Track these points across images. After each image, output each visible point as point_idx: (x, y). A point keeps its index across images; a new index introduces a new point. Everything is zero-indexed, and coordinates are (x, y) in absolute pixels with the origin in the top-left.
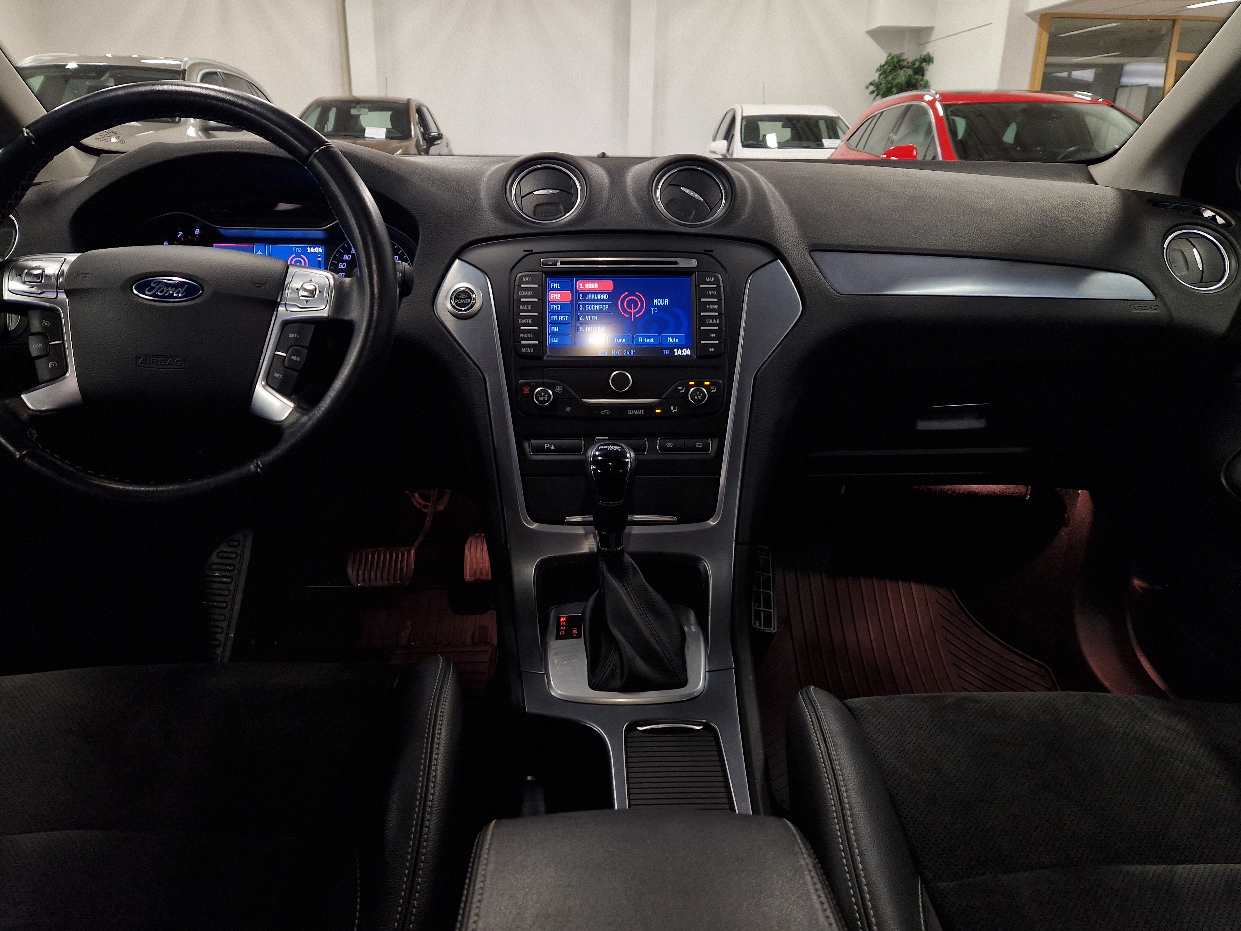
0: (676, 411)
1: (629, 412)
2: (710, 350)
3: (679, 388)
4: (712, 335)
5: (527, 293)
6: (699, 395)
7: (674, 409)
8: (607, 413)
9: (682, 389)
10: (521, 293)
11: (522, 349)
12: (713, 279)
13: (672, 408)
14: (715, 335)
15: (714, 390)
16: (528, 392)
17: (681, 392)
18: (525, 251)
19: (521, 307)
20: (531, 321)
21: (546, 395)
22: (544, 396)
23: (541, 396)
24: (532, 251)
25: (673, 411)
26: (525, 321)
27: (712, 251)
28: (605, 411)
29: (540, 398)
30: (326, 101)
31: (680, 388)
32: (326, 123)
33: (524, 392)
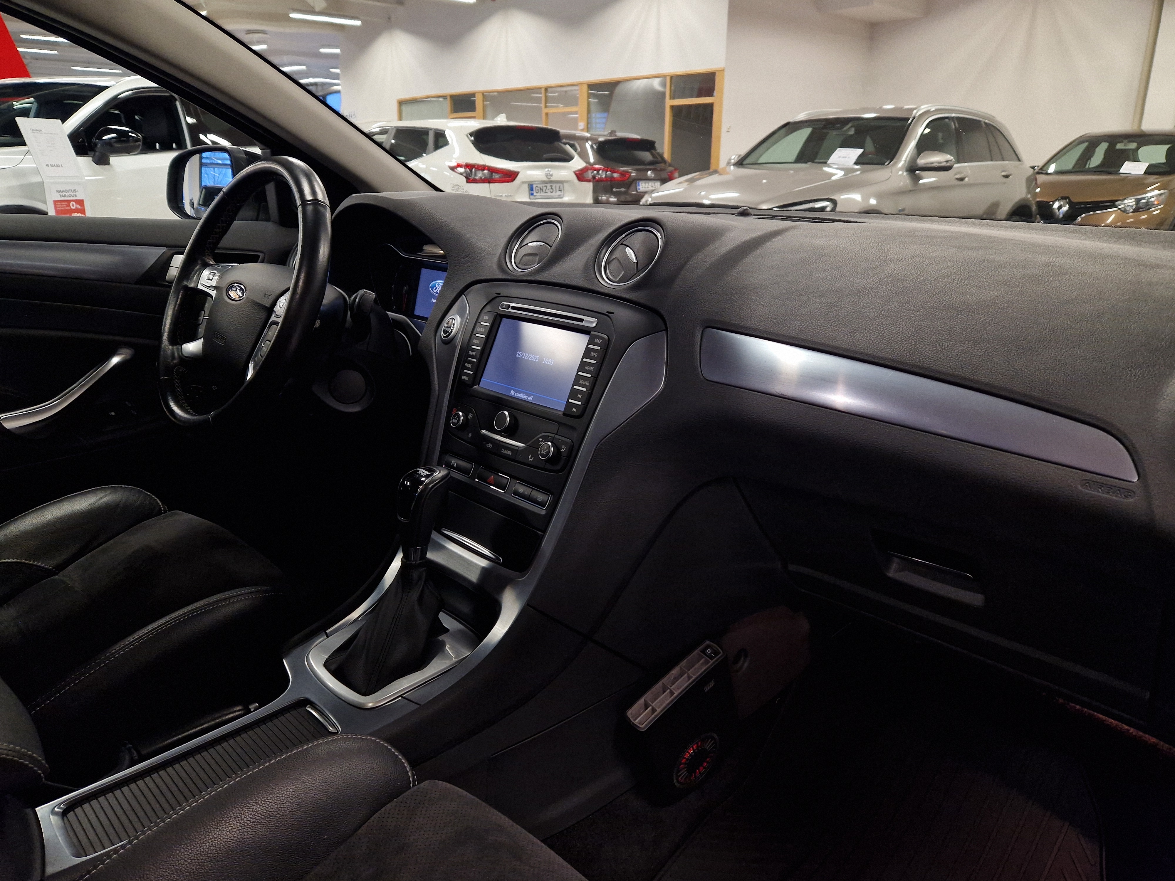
0: (532, 460)
1: (503, 451)
2: (573, 409)
3: (540, 439)
4: (579, 396)
8: (490, 446)
12: (601, 341)
13: (530, 457)
14: (581, 396)
18: (496, 293)
19: (474, 341)
20: (475, 354)
24: (500, 294)
26: (472, 353)
27: (613, 313)
28: (489, 444)
29: (453, 420)
30: (1096, 137)
32: (1090, 159)
33: (453, 413)
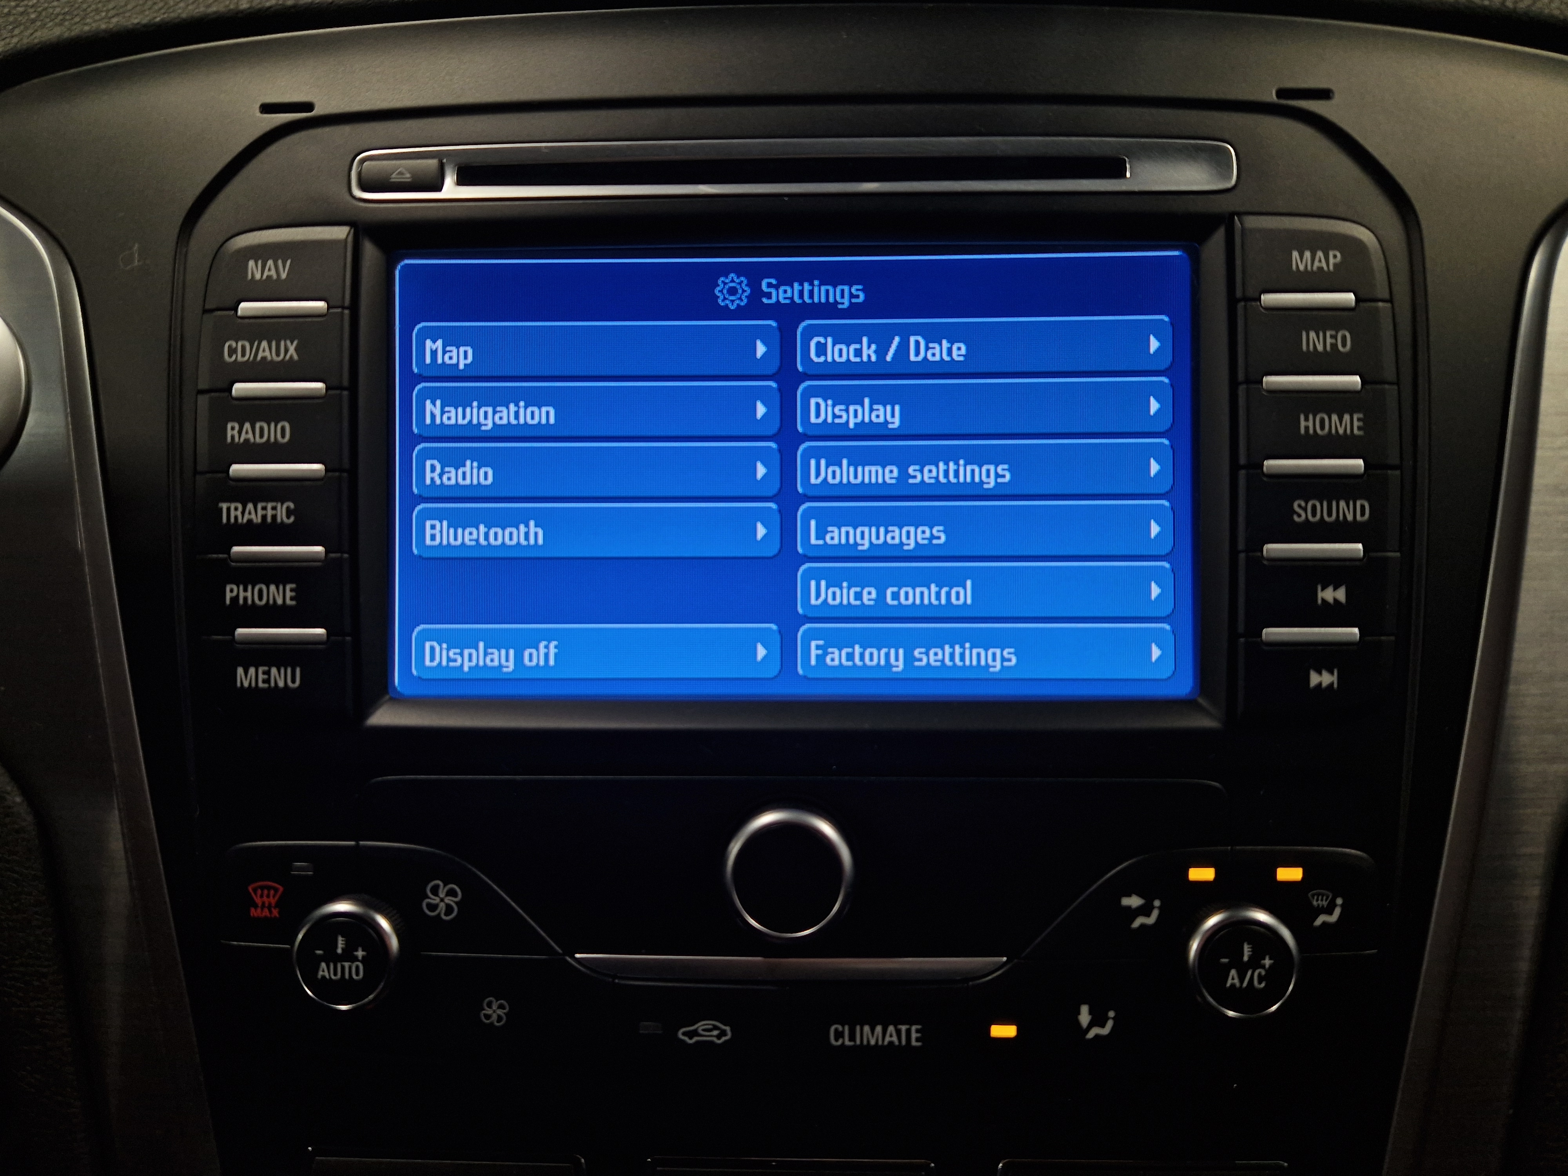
0: (1105, 1031)
1: (839, 1035)
2: (1315, 679)
3: (1126, 901)
4: (1328, 595)
5: (265, 351)
6: (1255, 962)
7: (1098, 1020)
9: (1145, 910)
10: (232, 351)
11: (240, 671)
12: (1335, 257)
13: (1084, 1017)
14: (1340, 595)
15: (1329, 911)
16: (275, 913)
17: (1136, 924)
18: (267, 108)
19: (232, 431)
20: (289, 513)
21: (360, 953)
22: (349, 955)
23: (332, 958)
24: (308, 107)
25: (1091, 1035)
26: (253, 514)
27: (1325, 94)
28: (701, 1026)
29: (324, 971)
31: (1134, 901)
33: (253, 912)
